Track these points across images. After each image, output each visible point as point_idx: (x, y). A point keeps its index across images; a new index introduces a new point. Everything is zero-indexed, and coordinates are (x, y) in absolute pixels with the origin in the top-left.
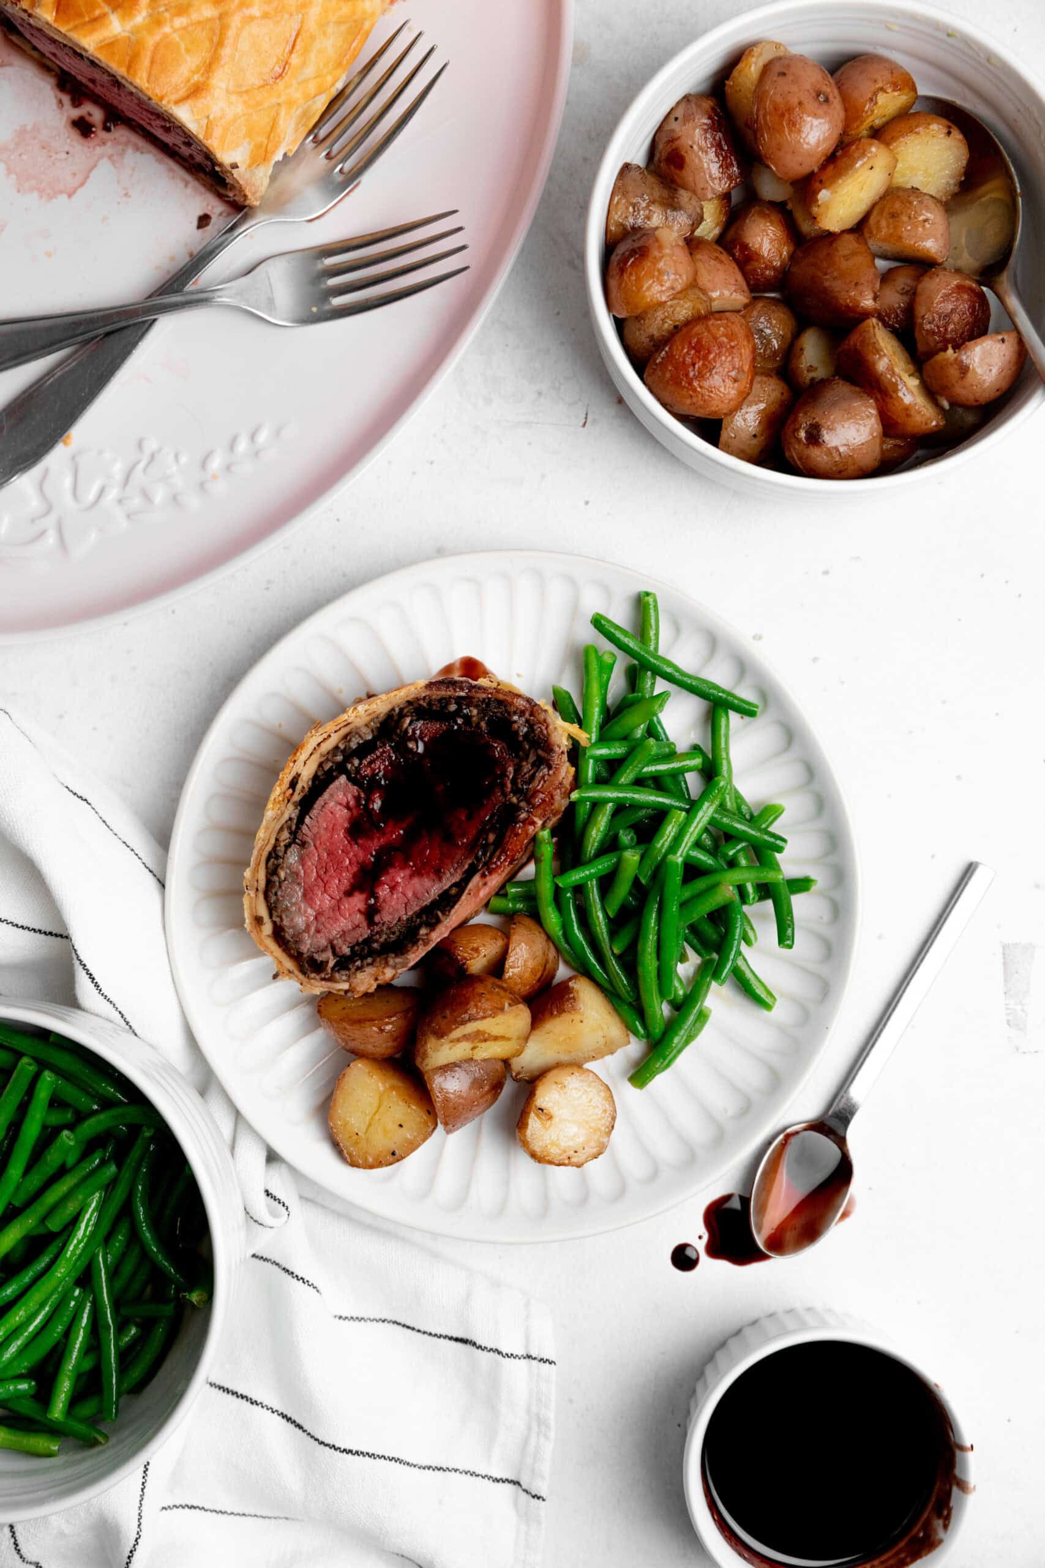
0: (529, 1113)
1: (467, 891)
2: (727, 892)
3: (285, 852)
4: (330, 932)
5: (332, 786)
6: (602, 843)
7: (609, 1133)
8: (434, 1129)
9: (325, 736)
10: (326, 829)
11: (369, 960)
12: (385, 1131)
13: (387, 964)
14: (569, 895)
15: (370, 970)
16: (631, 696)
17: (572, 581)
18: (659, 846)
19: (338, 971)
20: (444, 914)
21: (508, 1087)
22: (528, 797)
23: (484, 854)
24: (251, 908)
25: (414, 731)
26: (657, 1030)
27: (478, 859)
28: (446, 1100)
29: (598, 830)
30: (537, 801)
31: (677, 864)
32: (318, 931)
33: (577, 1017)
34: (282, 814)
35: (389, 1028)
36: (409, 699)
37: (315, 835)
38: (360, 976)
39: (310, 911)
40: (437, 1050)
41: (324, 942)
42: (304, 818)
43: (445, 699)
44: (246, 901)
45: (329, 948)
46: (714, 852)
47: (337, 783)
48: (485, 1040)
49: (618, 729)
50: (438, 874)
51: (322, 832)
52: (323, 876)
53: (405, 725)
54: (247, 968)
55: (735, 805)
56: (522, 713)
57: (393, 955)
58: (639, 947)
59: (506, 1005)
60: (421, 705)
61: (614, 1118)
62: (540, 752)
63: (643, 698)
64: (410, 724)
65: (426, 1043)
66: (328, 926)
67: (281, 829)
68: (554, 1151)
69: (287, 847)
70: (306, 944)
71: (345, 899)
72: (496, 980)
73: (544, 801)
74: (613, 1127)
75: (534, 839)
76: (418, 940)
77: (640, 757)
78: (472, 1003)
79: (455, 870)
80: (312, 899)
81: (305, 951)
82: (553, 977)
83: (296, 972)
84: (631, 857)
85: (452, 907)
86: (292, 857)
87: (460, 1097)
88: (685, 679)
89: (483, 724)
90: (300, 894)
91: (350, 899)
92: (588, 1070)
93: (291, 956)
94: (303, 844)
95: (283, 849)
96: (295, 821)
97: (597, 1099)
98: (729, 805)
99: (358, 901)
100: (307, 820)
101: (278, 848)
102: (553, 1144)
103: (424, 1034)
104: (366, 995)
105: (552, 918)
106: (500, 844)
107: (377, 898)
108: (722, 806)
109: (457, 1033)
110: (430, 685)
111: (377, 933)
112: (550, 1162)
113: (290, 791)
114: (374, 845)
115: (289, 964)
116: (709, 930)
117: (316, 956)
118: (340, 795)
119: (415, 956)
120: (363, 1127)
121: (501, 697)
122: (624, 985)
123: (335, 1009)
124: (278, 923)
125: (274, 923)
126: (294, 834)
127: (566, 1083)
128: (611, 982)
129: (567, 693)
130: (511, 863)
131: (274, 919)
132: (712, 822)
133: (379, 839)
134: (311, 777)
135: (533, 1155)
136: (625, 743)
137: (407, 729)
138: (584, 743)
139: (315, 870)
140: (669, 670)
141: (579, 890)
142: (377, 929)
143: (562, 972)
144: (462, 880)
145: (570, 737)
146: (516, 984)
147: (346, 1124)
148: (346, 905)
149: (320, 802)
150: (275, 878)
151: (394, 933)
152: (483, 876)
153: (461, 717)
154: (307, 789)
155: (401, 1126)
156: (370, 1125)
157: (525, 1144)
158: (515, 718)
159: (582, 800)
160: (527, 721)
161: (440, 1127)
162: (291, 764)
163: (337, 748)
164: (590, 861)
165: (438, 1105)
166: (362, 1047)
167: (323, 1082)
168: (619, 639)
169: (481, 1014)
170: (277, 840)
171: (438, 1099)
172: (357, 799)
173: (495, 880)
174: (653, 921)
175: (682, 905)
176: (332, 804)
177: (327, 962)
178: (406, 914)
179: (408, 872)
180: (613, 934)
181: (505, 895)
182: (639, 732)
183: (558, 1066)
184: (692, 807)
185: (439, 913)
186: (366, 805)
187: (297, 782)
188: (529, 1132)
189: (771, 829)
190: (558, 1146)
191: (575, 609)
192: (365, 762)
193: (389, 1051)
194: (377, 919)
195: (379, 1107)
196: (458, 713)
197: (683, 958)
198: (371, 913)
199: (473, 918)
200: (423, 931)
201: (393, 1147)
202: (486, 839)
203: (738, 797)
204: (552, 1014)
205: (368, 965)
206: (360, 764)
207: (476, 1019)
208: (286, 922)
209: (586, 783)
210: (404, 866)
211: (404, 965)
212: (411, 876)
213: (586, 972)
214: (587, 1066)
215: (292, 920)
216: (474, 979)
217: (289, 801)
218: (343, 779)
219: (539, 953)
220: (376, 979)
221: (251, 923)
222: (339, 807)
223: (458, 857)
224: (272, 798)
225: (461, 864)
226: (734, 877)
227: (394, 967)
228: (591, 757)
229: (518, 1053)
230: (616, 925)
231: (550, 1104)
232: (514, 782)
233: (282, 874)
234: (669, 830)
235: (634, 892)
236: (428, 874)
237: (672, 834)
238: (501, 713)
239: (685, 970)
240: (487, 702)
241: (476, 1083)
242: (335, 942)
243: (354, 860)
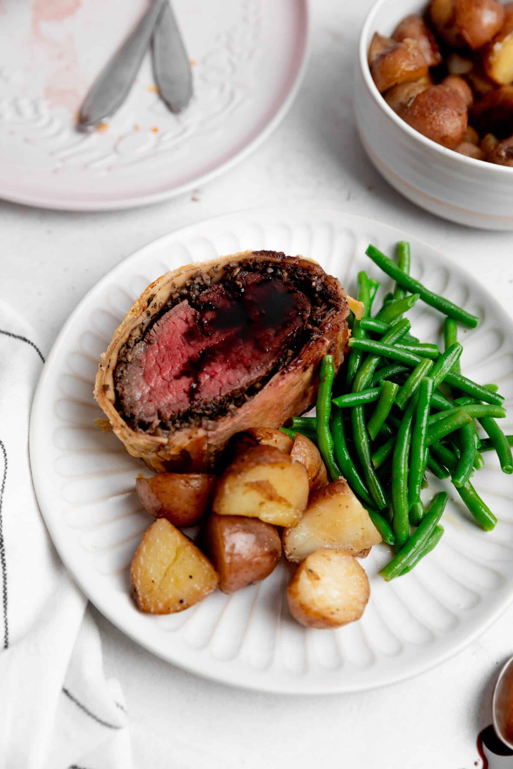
0: (301, 571)
1: (268, 384)
2: (465, 415)
3: (135, 345)
4: (158, 403)
5: (176, 307)
7: (364, 604)
10: (168, 333)
12: (177, 581)
13: (200, 426)
15: (186, 431)
18: (412, 381)
19: (161, 429)
20: (249, 398)
22: (320, 325)
23: (284, 360)
24: (101, 379)
25: (241, 276)
27: (280, 363)
29: (366, 375)
30: (327, 328)
32: (150, 401)
34: (137, 319)
35: (194, 483)
36: (240, 259)
37: (159, 337)
38: (178, 434)
39: (146, 387)
41: (153, 409)
42: (153, 324)
43: (266, 262)
44: (98, 375)
45: (157, 414)
47: (181, 304)
48: (271, 499)
50: (249, 368)
51: (165, 335)
52: (160, 364)
53: (235, 274)
56: (320, 277)
60: (248, 264)
62: (331, 301)
64: (239, 273)
66: (158, 398)
67: (135, 328)
70: (139, 409)
71: (174, 382)
75: (321, 362)
76: (227, 413)
79: (262, 367)
80: (149, 379)
81: (138, 414)
85: (257, 393)
86: (140, 349)
90: (141, 374)
91: (178, 381)
93: (124, 417)
94: (149, 343)
95: (134, 342)
96: (146, 325)
99: (184, 383)
100: (155, 326)
101: (130, 341)
105: (326, 439)
106: (297, 354)
107: (198, 382)
110: (255, 253)
111: (196, 407)
113: (146, 304)
114: (202, 346)
115: (122, 422)
117: (145, 419)
118: (182, 314)
120: (160, 576)
121: (306, 265)
124: (120, 392)
125: (117, 392)
126: (144, 334)
131: (118, 388)
133: (207, 342)
134: (163, 301)
137: (236, 276)
138: (358, 317)
139: (155, 361)
142: (196, 403)
144: (266, 376)
147: (145, 573)
148: (175, 384)
149: (167, 315)
150: (124, 361)
152: (283, 373)
154: (158, 308)
155: (191, 577)
156: (166, 574)
158: (315, 279)
160: (323, 283)
163: (184, 284)
164: (362, 391)
170: (130, 336)
172: (194, 317)
174: (407, 432)
176: (175, 318)
177: (153, 423)
178: (220, 395)
179: (225, 366)
180: (373, 450)
185: (246, 396)
186: (200, 320)
187: (152, 300)
190: (323, 602)
192: (203, 293)
194: (197, 396)
195: (175, 560)
197: (424, 485)
198: (192, 393)
200: (232, 407)
201: (182, 596)
205: (185, 427)
206: (200, 295)
208: (126, 392)
210: (222, 362)
212: (228, 369)
215: (131, 391)
217: (144, 311)
218: (186, 302)
220: (190, 439)
221: (99, 391)
222: (179, 320)
224: (132, 307)
225: (266, 363)
227: (206, 429)
228: (363, 325)
229: (295, 525)
231: (318, 569)
233: (130, 359)
234: (420, 372)
236: (240, 369)
238: (305, 277)
239: (425, 496)
240: (295, 267)
241: (259, 543)
242: (162, 410)
243: (186, 354)
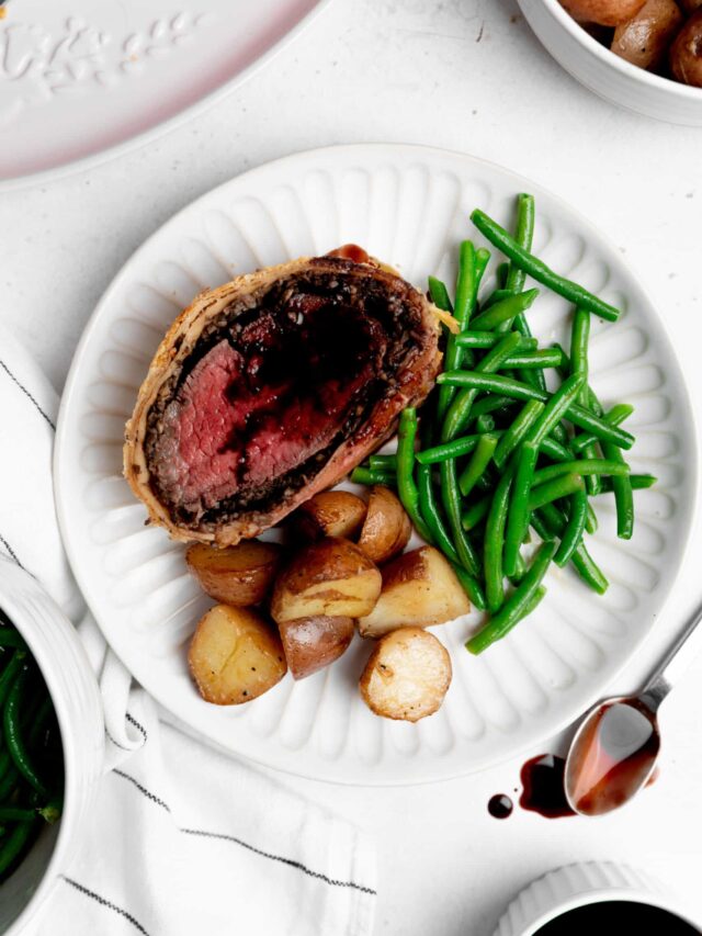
0: (372, 669)
1: (332, 459)
2: (575, 482)
3: (166, 408)
4: (201, 486)
5: (214, 349)
6: (462, 425)
7: (444, 693)
8: (284, 675)
9: (211, 300)
10: (206, 389)
11: (236, 515)
12: (239, 673)
13: (251, 520)
14: (426, 471)
15: (236, 524)
16: (501, 291)
17: (456, 179)
18: (515, 432)
19: (206, 523)
20: (309, 478)
21: (355, 642)
22: (398, 374)
23: (352, 425)
24: (129, 457)
25: (295, 303)
26: (496, 603)
27: (346, 430)
28: (297, 650)
29: (460, 413)
30: (406, 379)
31: (532, 450)
32: (190, 484)
33: (424, 585)
34: (165, 371)
35: (249, 579)
36: (293, 272)
37: (195, 394)
38: (226, 529)
39: (184, 464)
40: (291, 605)
41: (194, 494)
42: (186, 376)
43: (327, 275)
44: (126, 450)
45: (199, 500)
46: (565, 443)
47: (219, 346)
48: (337, 599)
49: (487, 321)
50: (307, 441)
51: (202, 391)
52: (199, 433)
53: (288, 297)
54: (124, 513)
55: (587, 402)
56: (399, 295)
57: (258, 512)
58: (489, 525)
59: (360, 569)
60: (304, 280)
61: (449, 680)
62: (413, 333)
63: (512, 295)
64: (293, 296)
65: (281, 597)
66: (200, 480)
67: (163, 386)
68: (392, 706)
69: (168, 402)
70: (178, 495)
71: (217, 457)
72: (352, 544)
73: (412, 379)
74: (448, 688)
75: (399, 416)
76: (282, 501)
77: (505, 348)
78: (328, 564)
79: (323, 438)
80: (187, 454)
81: (177, 501)
82: (405, 545)
83: (167, 520)
84: (489, 441)
85: (318, 472)
86: (172, 413)
87: (310, 648)
88: (554, 279)
89: (361, 303)
90: (176, 448)
91: (223, 457)
92: (430, 634)
93: (163, 505)
94: (183, 402)
95: (164, 404)
96: (177, 379)
97: (435, 659)
98: (582, 401)
99: (229, 459)
100: (189, 379)
101: (159, 403)
102: (392, 699)
103: (281, 589)
104: (230, 547)
105: (409, 491)
106: (367, 417)
107: (247, 458)
108: (576, 402)
109: (311, 591)
110: (315, 261)
111: (246, 490)
112: (388, 716)
113: (175, 350)
114: (249, 407)
115: (161, 512)
116: (552, 514)
117: (187, 507)
118: (221, 359)
119: (279, 515)
120: (220, 668)
121: (381, 277)
122: (470, 559)
123: (202, 557)
124: (154, 473)
125: (151, 473)
126: (175, 391)
127: (408, 644)
128: (458, 555)
129: (442, 284)
130: (376, 436)
131: (151, 469)
132: (567, 416)
133: (254, 402)
134: (196, 338)
135: (373, 708)
136: (491, 335)
137: (289, 301)
138: (454, 330)
139: (192, 427)
140: (539, 270)
141: (437, 467)
143: (414, 542)
144: (328, 448)
145: (442, 324)
146: (371, 550)
147: (204, 663)
148: (218, 462)
149: (202, 363)
150: (154, 431)
151: (261, 492)
152: (349, 445)
153: (341, 294)
154: (190, 350)
155: (254, 669)
156: (226, 665)
157: (366, 697)
158: (392, 299)
159: (448, 383)
160: (403, 303)
161: (290, 673)
162: (178, 325)
163: (222, 313)
164: (450, 441)
165: (289, 655)
166: (223, 595)
167: (187, 622)
168: (495, 235)
169: (336, 575)
170: (159, 395)
171: (289, 648)
172: (237, 363)
173: (360, 451)
174: (503, 502)
175: (534, 489)
176: (213, 366)
177: (196, 513)
178: (273, 475)
179: (278, 436)
180: (464, 510)
181: (368, 467)
182: (505, 327)
183: (402, 627)
184: (550, 399)
185: (305, 477)
186: (245, 370)
187: (181, 343)
188: (371, 686)
189: (621, 426)
190: (396, 701)
191: (456, 208)
192: (247, 329)
193: (248, 601)
194: (246, 477)
195: (235, 650)
196: (338, 290)
197: (526, 539)
198: (241, 471)
199: (335, 485)
200: (288, 492)
201: (244, 687)
202: (355, 411)
203: (591, 395)
204: (401, 580)
205: (234, 519)
206: (242, 330)
207: (330, 580)
208: (161, 473)
209: (453, 368)
210: (275, 430)
211: (267, 523)
212: (282, 440)
213: (436, 544)
214: (429, 629)
215: (167, 471)
216: (332, 542)
217: (172, 359)
218: (225, 343)
219: (394, 522)
220: (240, 534)
221: (129, 471)
222: (219, 369)
223: (327, 426)
224: (157, 355)
225: (329, 432)
226: (580, 468)
227: (258, 524)
228: (459, 344)
229: (367, 613)
230: (467, 503)
231: (393, 662)
232: (386, 359)
233: (161, 428)
234: (527, 419)
235: (487, 474)
236: (297, 439)
237: (530, 422)
238: (379, 293)
239: (526, 550)
240: (367, 281)
241: (326, 638)
242: (205, 495)
243: (229, 421)
